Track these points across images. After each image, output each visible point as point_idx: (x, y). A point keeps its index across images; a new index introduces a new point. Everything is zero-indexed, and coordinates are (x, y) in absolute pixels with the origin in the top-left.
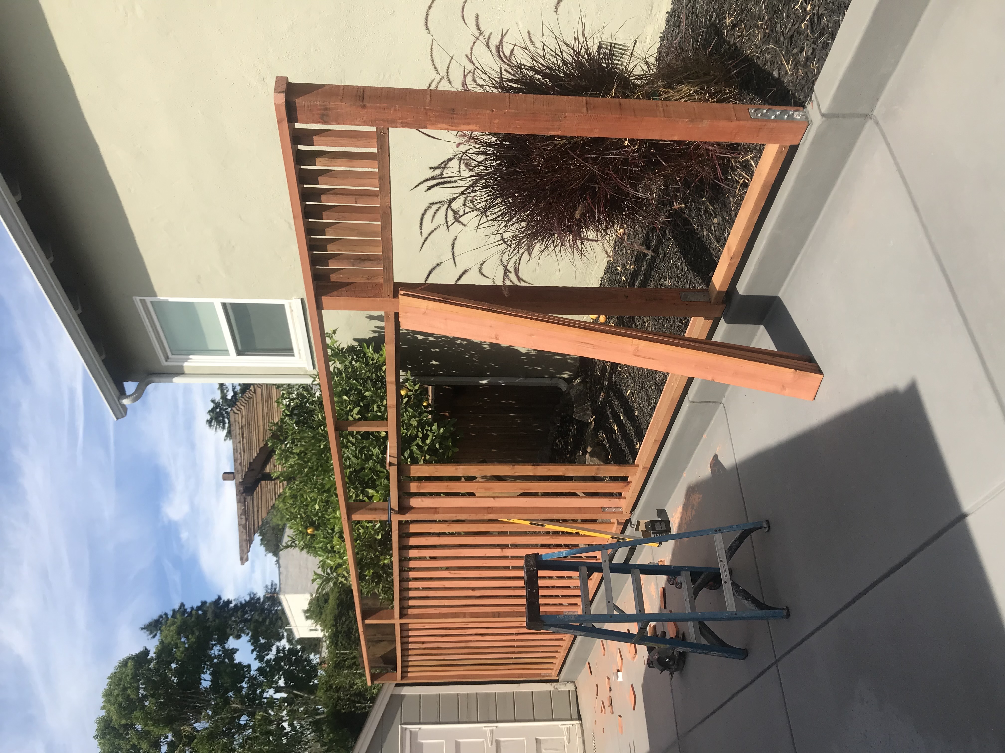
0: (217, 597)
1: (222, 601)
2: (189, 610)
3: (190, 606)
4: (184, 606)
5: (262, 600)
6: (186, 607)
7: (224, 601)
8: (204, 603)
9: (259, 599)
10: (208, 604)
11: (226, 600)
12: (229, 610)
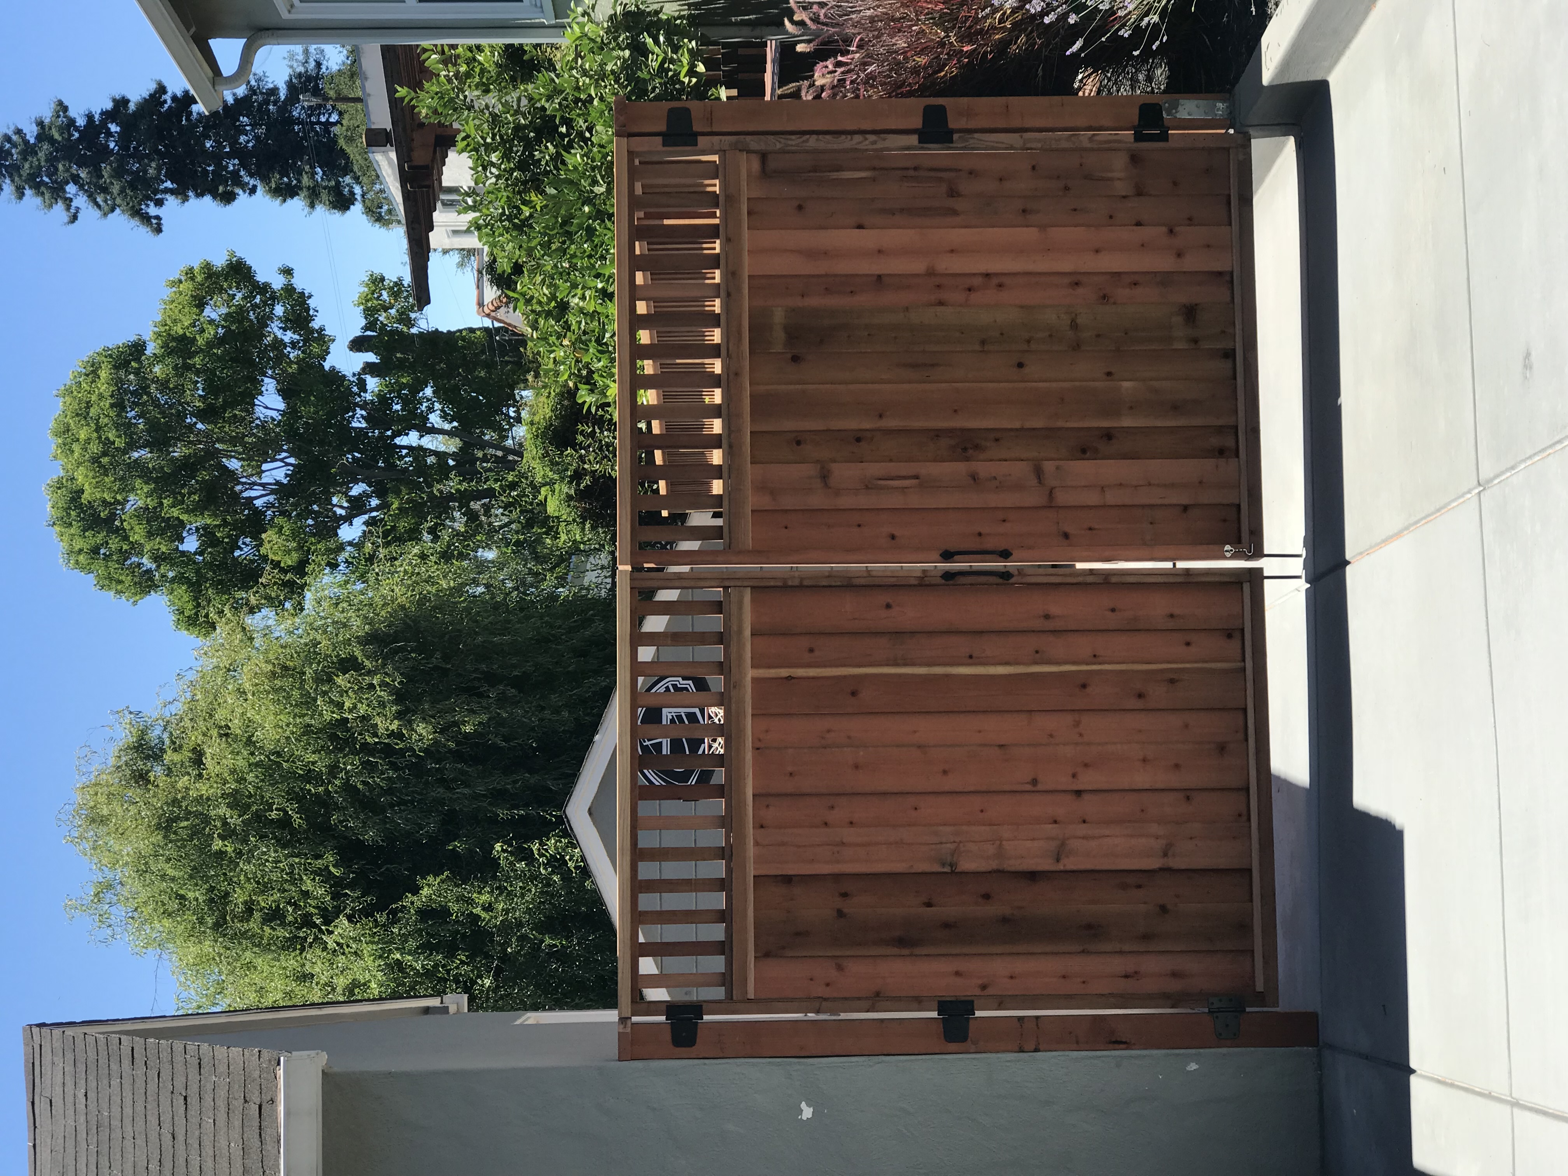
0: (153, 87)
1: (167, 97)
2: (81, 122)
3: (83, 110)
4: (65, 109)
5: (282, 96)
6: (72, 113)
7: (174, 98)
8: (121, 103)
9: (274, 91)
10: (132, 107)
11: (179, 94)
12: (193, 126)
